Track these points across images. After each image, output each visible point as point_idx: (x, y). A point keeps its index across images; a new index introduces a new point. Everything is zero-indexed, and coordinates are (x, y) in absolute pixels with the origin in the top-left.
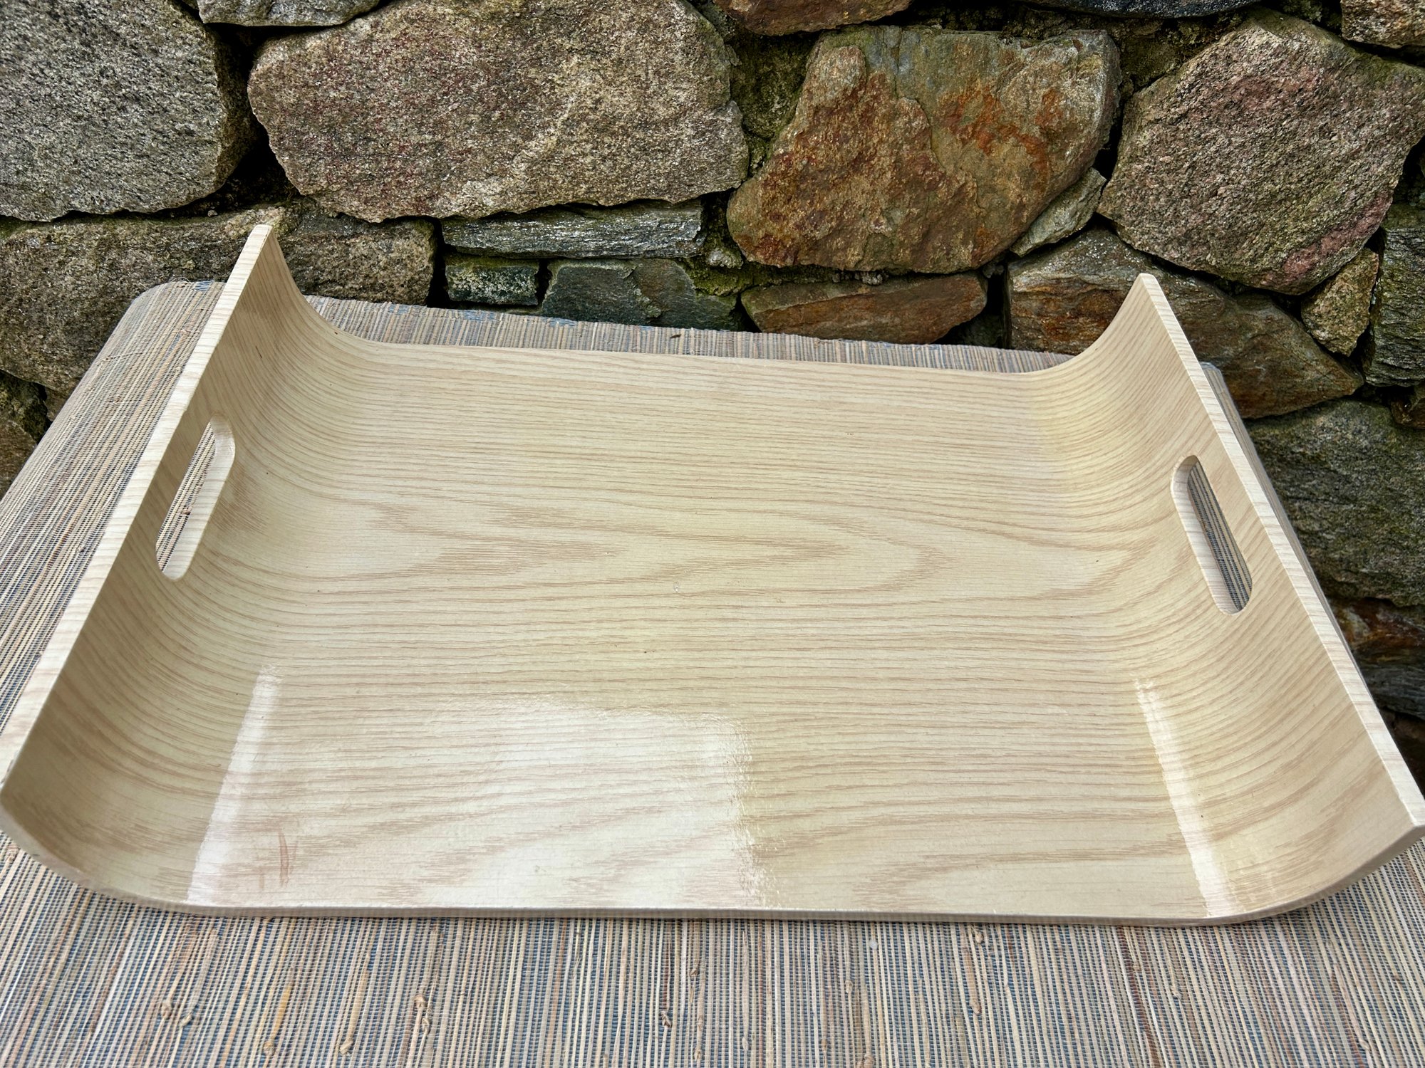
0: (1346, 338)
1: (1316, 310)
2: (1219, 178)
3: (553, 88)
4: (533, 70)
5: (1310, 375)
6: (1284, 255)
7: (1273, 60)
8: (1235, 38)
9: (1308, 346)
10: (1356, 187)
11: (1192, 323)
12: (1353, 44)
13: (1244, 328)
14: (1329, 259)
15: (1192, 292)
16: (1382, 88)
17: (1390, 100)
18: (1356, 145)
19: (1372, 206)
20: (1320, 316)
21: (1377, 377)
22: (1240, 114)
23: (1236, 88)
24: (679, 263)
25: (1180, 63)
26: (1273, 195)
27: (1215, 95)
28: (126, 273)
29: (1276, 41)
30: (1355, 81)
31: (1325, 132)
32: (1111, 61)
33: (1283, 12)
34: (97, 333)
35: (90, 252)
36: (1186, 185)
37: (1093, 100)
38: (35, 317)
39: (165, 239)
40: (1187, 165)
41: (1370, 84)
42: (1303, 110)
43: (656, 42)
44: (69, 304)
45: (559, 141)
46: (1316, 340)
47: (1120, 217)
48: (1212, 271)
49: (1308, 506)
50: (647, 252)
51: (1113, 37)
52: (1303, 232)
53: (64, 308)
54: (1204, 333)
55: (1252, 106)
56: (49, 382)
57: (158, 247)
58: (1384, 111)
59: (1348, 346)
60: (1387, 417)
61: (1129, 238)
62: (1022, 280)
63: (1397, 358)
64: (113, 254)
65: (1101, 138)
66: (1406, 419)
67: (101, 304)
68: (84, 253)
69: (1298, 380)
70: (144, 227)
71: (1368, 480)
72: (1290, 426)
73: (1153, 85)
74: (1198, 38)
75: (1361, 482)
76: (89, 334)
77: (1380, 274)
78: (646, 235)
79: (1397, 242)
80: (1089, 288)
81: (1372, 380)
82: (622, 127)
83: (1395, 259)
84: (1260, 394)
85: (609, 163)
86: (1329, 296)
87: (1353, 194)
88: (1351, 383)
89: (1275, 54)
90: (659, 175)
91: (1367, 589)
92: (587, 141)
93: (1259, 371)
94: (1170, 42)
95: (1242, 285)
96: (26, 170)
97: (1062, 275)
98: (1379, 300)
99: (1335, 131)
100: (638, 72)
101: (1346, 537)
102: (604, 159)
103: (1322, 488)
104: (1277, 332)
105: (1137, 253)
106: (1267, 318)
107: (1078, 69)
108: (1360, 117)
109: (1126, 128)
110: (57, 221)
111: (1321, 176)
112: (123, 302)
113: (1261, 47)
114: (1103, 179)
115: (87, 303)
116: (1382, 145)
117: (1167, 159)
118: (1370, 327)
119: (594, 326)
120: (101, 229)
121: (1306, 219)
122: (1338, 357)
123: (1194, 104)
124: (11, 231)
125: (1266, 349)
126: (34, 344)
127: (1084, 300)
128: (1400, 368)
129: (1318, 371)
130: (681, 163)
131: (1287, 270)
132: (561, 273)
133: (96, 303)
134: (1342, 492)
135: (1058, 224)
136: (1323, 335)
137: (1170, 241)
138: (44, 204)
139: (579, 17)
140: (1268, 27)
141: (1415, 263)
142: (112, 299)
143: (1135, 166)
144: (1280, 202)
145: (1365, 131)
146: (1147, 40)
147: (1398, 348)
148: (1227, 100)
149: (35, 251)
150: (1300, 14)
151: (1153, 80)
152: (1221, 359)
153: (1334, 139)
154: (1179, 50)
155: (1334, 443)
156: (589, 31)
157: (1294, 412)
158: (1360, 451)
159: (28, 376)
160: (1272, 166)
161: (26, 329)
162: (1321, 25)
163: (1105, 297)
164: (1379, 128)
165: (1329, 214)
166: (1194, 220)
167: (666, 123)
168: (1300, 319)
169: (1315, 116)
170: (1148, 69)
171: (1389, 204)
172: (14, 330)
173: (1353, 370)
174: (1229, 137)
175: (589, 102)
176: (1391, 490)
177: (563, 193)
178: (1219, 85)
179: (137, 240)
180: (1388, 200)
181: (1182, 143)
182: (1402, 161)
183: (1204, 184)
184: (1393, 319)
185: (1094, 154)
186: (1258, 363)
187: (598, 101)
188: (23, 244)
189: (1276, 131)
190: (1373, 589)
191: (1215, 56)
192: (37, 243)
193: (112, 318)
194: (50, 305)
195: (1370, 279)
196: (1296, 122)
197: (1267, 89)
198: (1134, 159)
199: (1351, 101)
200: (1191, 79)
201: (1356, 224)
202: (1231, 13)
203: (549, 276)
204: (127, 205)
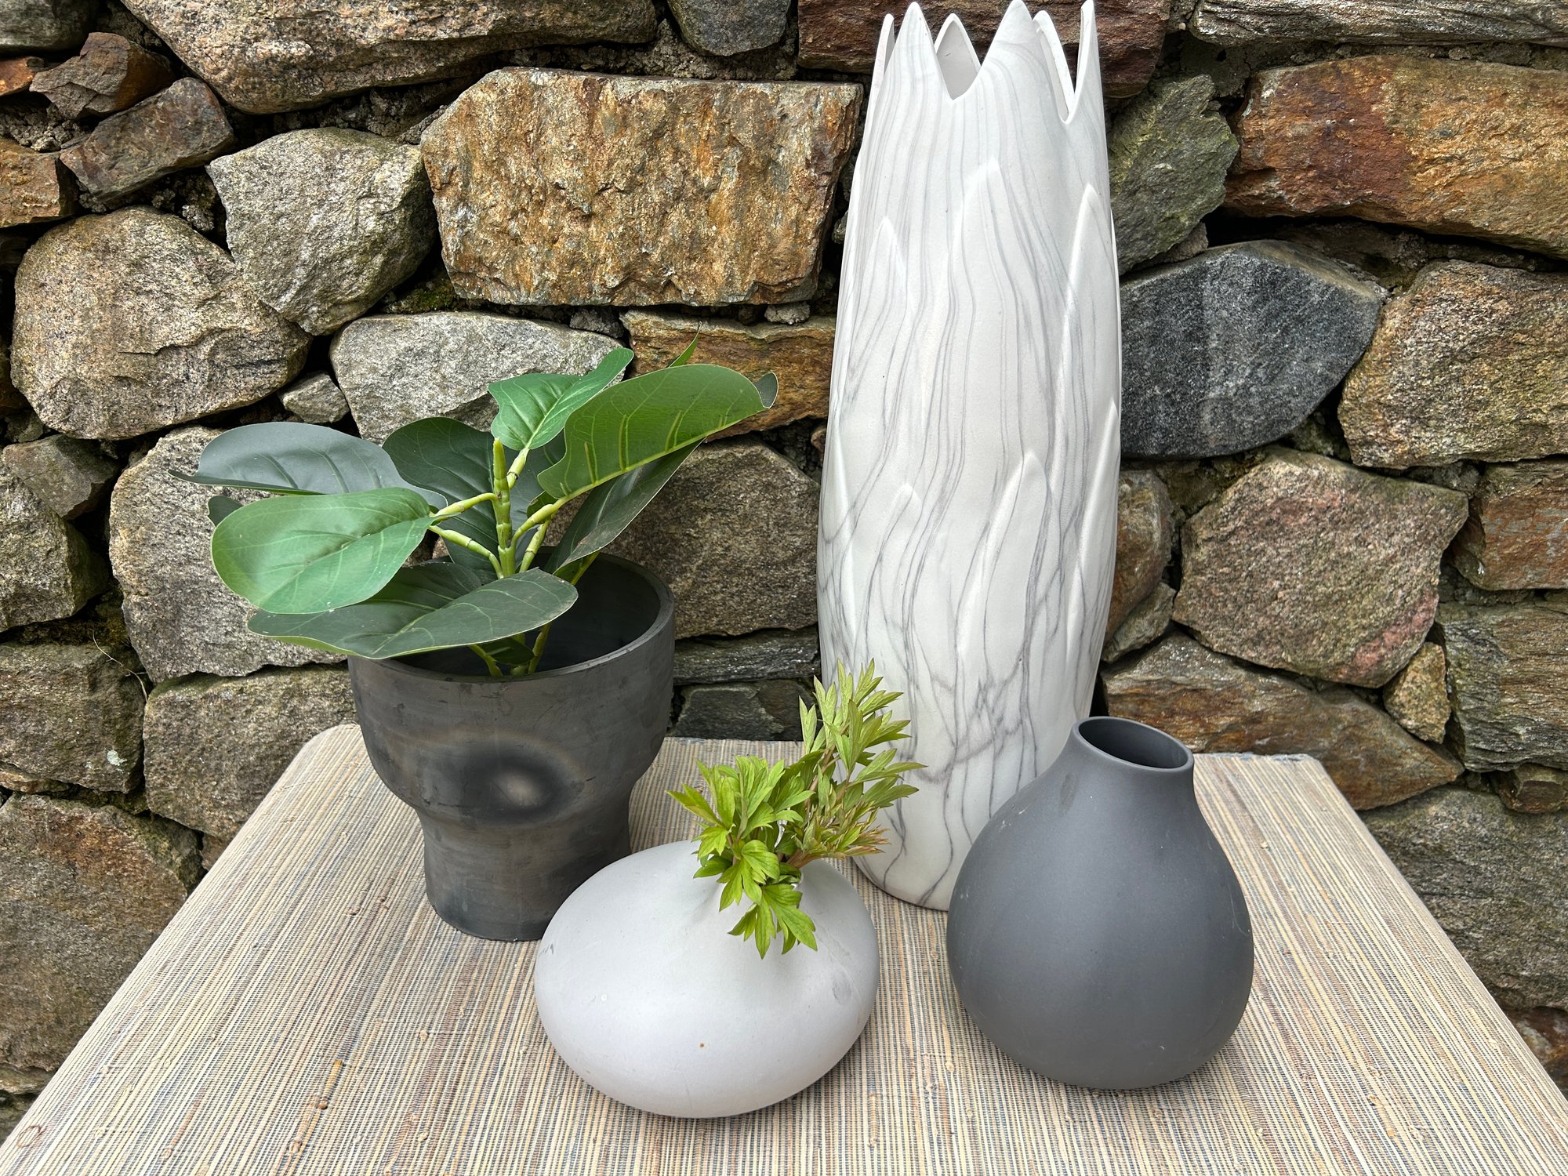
0: (1433, 726)
1: (1397, 700)
2: (1276, 584)
3: (689, 540)
4: (674, 527)
5: (1409, 763)
6: (1353, 650)
7: (1298, 485)
8: (1261, 470)
9: (1399, 735)
10: (1401, 586)
11: (1284, 718)
12: (1364, 469)
13: (1334, 721)
14: (1395, 652)
15: (1276, 689)
16: (1401, 503)
17: (1411, 512)
18: (1391, 551)
19: (1421, 602)
20: (1402, 705)
21: (1475, 763)
22: (1282, 529)
23: (1272, 508)
24: (799, 683)
25: (1220, 492)
26: (1329, 597)
27: (1256, 514)
28: (302, 719)
29: (1298, 470)
30: (1376, 499)
31: (1360, 542)
32: (1160, 494)
33: (1300, 450)
34: (267, 777)
35: (275, 700)
36: (1248, 591)
37: (1151, 524)
38: (213, 764)
39: (342, 686)
40: (1244, 574)
41: (1390, 500)
42: (1336, 523)
43: (775, 501)
44: (247, 749)
45: (694, 582)
46: (1405, 729)
47: (1194, 622)
48: (1291, 669)
49: (1444, 901)
50: (771, 674)
51: (1159, 476)
52: (1364, 628)
53: (241, 754)
54: (1297, 727)
55: (1291, 523)
56: (212, 829)
57: (336, 693)
58: (1408, 521)
59: (1438, 733)
60: (1498, 805)
61: (1207, 642)
62: (1116, 685)
63: (1487, 742)
64: (295, 702)
65: (1163, 555)
66: (1516, 804)
67: (276, 747)
68: (270, 701)
69: (1399, 768)
70: (326, 675)
71: (1498, 871)
72: (1404, 817)
73: (1201, 513)
74: (1232, 471)
75: (1492, 873)
76: (260, 777)
77: (1448, 664)
78: (770, 659)
79: (1455, 634)
80: (1179, 688)
81: (1470, 766)
82: (748, 569)
83: (1457, 649)
84: (1365, 784)
85: (736, 599)
86: (1405, 686)
87: (1400, 592)
88: (1452, 771)
89: (1299, 480)
90: (780, 606)
91: (1534, 996)
92: (718, 582)
93: (1358, 761)
94: (1209, 477)
95: (1323, 681)
96: (234, 631)
97: (1151, 677)
98: (1454, 688)
99: (1369, 540)
100: (761, 524)
101: (1496, 935)
102: (732, 595)
103: (1454, 881)
104: (1365, 723)
105: (1216, 654)
106: (1353, 710)
107: (1133, 501)
108: (1389, 528)
109: (1184, 548)
110: (251, 675)
111: (1368, 578)
112: (296, 745)
113: (1286, 475)
114: (1173, 591)
115: (264, 747)
116: (1415, 550)
117: (1226, 570)
118: (1453, 715)
119: (723, 743)
120: (288, 680)
121: (1364, 616)
122: (1430, 743)
123: (1239, 524)
124: (208, 687)
125: (1360, 740)
126: (206, 791)
127: (1176, 700)
128: (1493, 751)
129: (1415, 759)
130: (798, 596)
131: (1359, 661)
132: (693, 697)
133: (271, 747)
134: (1475, 885)
135: (1140, 632)
136: (1411, 723)
137: (1245, 642)
138: (243, 660)
139: (712, 483)
140: (1288, 461)
141: (1477, 652)
142: (287, 742)
143: (1199, 577)
144: (1336, 602)
145: (1396, 539)
146: (1188, 478)
147: (1486, 732)
148: (1267, 518)
149: (227, 702)
150: (1313, 450)
151: (1200, 508)
152: (1319, 751)
153: (1370, 547)
154: (1216, 483)
155: (1452, 832)
156: (720, 495)
157: (1404, 802)
158: (1481, 839)
159: (193, 823)
160: (1320, 572)
161: (201, 776)
162: (1335, 457)
163: (1195, 695)
164: (1407, 536)
165: (1383, 611)
166: (1263, 622)
167: (785, 563)
168: (1386, 711)
169: (1348, 529)
170: (1195, 500)
171: (1436, 601)
172: (190, 778)
173: (1450, 758)
174: (1276, 549)
175: (720, 550)
176: (1526, 882)
177: (697, 626)
178: (1257, 507)
179: (319, 688)
180: (1434, 596)
181: (1236, 556)
182: (1437, 563)
183: (1263, 590)
184: (1472, 704)
185: (1161, 569)
186: (1354, 755)
187: (728, 549)
188: (217, 697)
189: (1316, 542)
190: (1541, 996)
191: (1247, 484)
192: (229, 695)
193: (283, 761)
194: (229, 752)
195: (1440, 669)
196: (1332, 534)
197: (1298, 509)
198: (1198, 572)
199: (1376, 513)
200: (1232, 503)
201: (1411, 620)
202: (1254, 451)
203: (682, 700)
204: (315, 657)
